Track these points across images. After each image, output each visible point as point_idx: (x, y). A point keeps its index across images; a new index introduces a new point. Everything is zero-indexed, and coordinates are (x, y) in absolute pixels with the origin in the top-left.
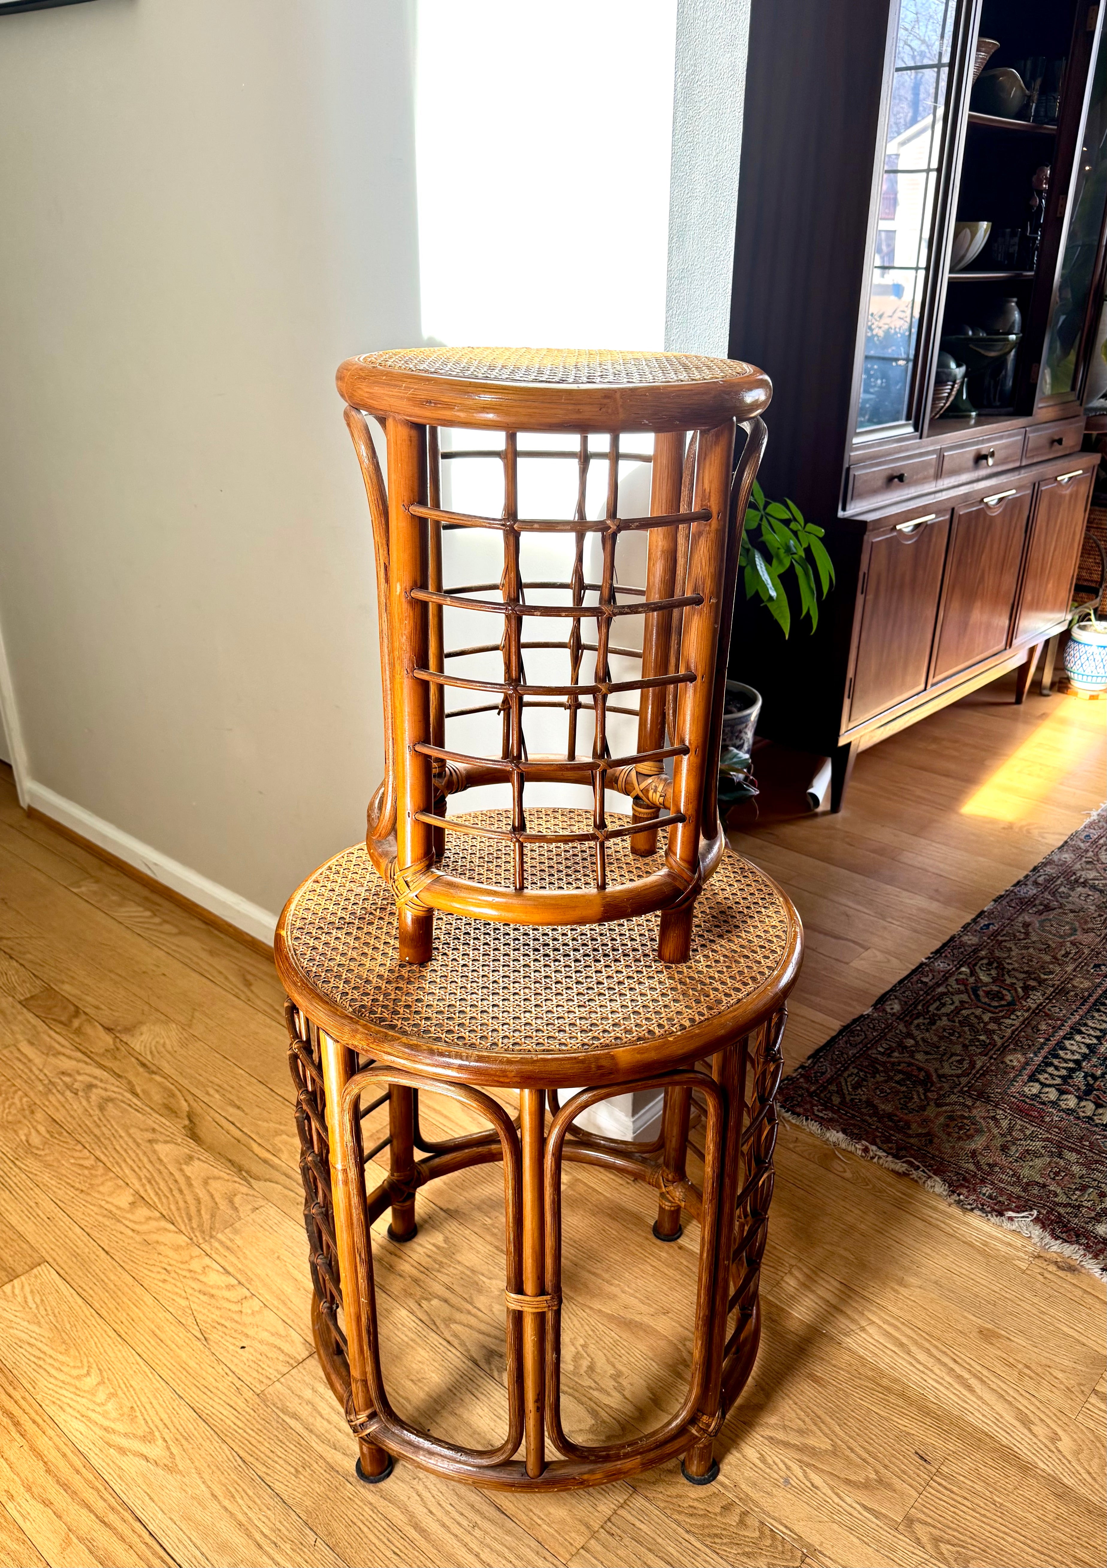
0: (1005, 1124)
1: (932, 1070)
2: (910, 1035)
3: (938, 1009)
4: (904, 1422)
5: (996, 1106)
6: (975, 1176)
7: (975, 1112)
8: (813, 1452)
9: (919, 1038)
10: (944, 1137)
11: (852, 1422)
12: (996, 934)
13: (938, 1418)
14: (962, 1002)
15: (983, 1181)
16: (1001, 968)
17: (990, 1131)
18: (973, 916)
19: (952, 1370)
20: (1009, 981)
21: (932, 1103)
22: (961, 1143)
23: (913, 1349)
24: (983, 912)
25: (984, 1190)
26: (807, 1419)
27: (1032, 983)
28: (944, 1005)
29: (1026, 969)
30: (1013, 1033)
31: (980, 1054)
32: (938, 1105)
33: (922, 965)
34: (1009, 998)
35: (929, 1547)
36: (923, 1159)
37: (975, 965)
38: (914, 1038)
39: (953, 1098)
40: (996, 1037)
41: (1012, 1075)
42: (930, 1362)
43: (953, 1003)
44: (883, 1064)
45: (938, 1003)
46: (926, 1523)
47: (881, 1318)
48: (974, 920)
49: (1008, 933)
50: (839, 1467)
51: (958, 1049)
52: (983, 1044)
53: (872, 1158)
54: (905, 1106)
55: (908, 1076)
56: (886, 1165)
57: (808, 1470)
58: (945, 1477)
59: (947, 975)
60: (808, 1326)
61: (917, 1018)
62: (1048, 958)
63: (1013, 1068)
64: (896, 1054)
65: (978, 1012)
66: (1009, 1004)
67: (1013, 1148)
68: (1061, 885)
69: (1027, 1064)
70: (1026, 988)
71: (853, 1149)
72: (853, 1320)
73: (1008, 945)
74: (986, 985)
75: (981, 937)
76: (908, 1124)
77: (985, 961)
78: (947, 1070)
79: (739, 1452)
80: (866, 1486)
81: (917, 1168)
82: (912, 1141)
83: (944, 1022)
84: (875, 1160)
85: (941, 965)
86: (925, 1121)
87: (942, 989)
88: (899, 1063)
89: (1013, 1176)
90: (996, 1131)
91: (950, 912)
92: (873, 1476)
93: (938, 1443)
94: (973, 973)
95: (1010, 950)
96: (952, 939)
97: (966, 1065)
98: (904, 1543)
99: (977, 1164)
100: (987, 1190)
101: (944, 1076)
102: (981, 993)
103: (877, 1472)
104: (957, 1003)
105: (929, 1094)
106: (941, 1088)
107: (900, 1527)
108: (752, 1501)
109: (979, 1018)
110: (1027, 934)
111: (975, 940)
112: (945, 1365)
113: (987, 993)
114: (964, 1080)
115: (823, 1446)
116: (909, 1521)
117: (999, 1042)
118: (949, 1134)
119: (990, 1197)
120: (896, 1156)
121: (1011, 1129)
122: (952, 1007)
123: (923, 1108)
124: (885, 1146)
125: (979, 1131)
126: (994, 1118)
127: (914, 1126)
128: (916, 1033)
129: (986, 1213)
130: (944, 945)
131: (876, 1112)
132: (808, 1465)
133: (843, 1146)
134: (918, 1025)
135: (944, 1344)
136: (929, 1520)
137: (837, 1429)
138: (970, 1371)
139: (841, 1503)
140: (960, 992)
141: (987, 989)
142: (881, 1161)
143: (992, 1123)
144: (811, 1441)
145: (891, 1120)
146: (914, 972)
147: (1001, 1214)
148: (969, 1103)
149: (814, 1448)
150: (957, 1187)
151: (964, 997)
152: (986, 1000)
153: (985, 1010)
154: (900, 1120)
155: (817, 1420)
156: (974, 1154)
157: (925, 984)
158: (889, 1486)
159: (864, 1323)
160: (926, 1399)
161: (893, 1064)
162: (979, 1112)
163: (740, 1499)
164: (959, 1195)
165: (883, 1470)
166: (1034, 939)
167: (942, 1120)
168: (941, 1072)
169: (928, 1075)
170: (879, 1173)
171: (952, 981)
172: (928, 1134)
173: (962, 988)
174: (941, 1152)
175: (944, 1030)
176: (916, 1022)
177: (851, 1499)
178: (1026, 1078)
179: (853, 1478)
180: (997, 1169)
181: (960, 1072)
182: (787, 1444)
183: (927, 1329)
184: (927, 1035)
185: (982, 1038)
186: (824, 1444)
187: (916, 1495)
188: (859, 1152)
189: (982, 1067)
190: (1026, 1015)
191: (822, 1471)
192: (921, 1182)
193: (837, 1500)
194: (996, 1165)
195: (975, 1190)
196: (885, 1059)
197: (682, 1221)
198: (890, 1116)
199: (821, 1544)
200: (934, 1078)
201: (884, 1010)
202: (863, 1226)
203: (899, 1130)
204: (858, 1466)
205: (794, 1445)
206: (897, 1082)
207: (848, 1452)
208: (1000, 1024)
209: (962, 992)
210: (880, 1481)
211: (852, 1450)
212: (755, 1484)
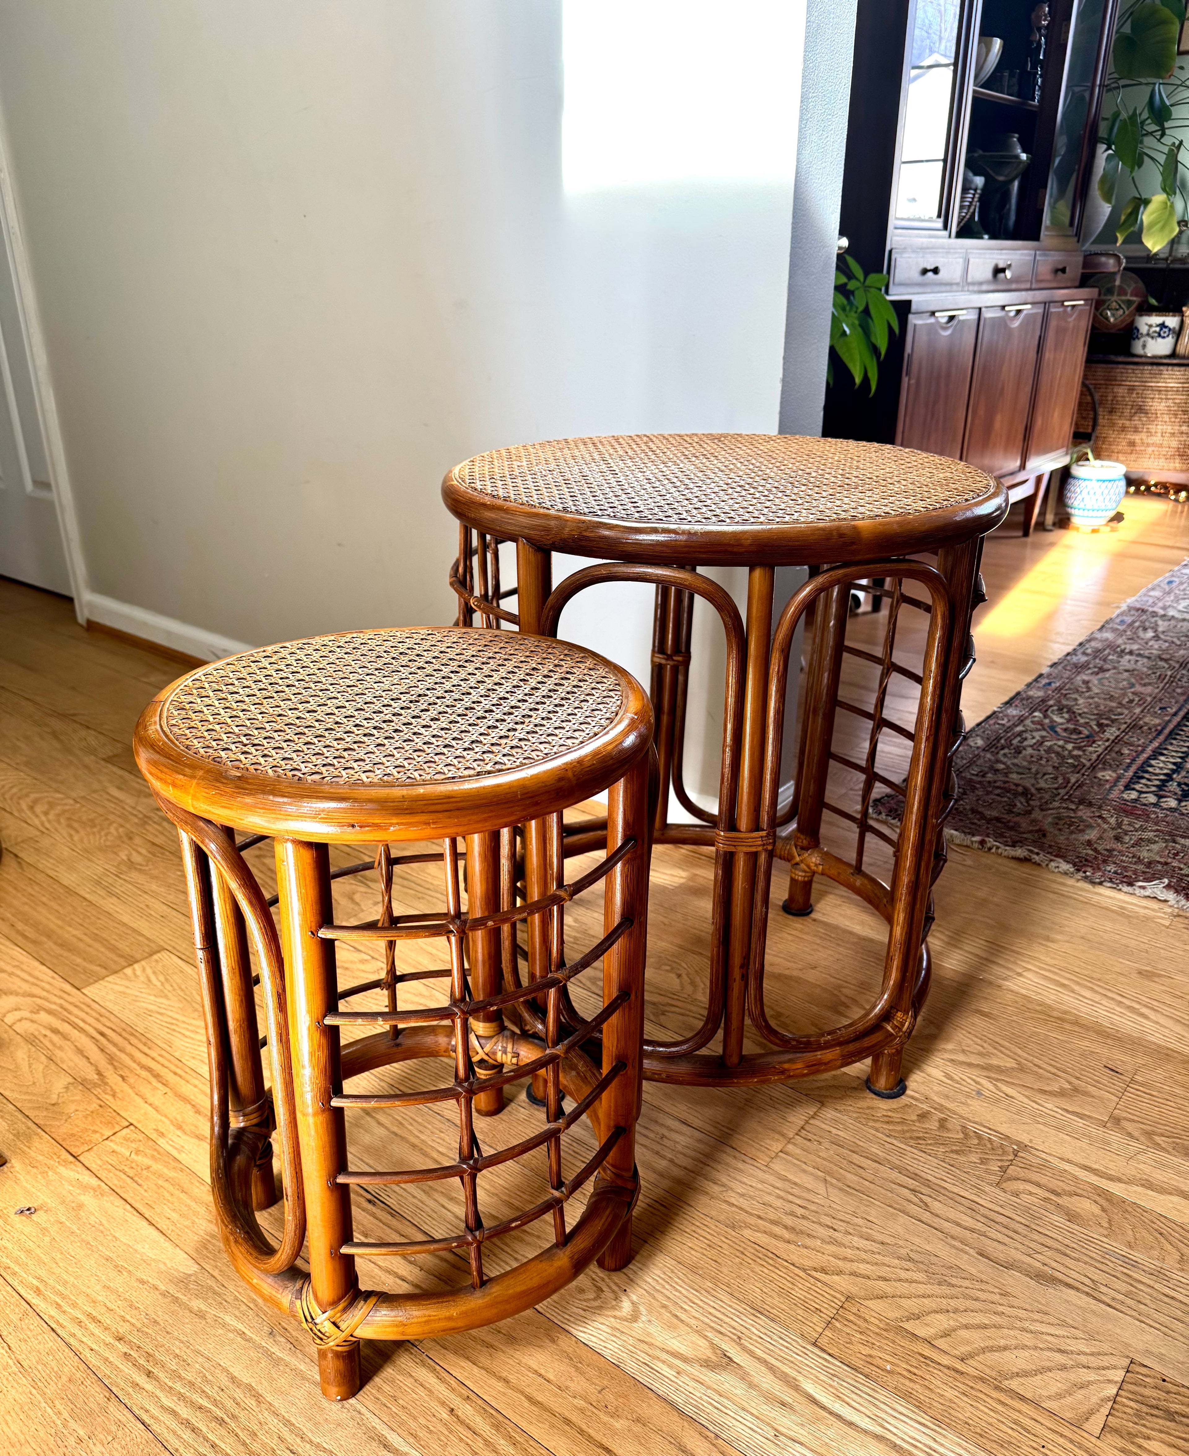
0: (1113, 821)
1: (1028, 785)
2: (998, 761)
3: (1020, 742)
4: (1087, 1044)
5: (1100, 807)
6: (1096, 858)
7: (1080, 814)
8: (999, 1069)
9: (1009, 763)
10: (1057, 832)
11: (1031, 1046)
12: (1059, 689)
13: (1119, 1039)
14: (1042, 737)
15: (1105, 861)
16: (1070, 711)
17: (1099, 825)
18: (1034, 677)
19: (1121, 1002)
20: (1082, 721)
21: (1037, 809)
22: (1074, 836)
23: (1076, 988)
24: (1041, 676)
25: (1109, 868)
26: (985, 1045)
27: (1105, 722)
28: (1026, 739)
29: (1096, 712)
30: (1099, 756)
31: (1072, 772)
32: (1042, 810)
33: (994, 713)
34: (1086, 732)
35: (1142, 1139)
36: (1042, 848)
37: (1047, 711)
38: (1004, 763)
39: (1056, 804)
40: (1082, 760)
41: (1107, 786)
42: (1097, 998)
43: (1033, 738)
44: (980, 782)
45: (1019, 739)
46: (1134, 1121)
47: (1035, 966)
48: (1036, 680)
49: (1070, 689)
50: (1029, 1080)
51: (1050, 769)
52: (1075, 766)
53: (990, 849)
54: (1010, 812)
55: (1008, 791)
56: (1006, 854)
57: (999, 1084)
58: (1142, 1085)
59: (1021, 720)
60: (964, 974)
61: (1003, 749)
62: (1114, 704)
63: (1107, 781)
64: (990, 775)
65: (1061, 743)
66: (1088, 737)
67: (1127, 839)
68: (1109, 654)
69: (1119, 778)
70: (1100, 725)
71: (969, 843)
72: (1008, 969)
73: (1073, 696)
74: (1062, 724)
75: (1045, 692)
76: (1017, 824)
77: (1055, 708)
78: (1042, 784)
79: (922, 1071)
80: (1062, 1094)
81: (1038, 854)
82: (1025, 836)
83: (1030, 751)
84: (994, 850)
85: (1013, 712)
86: (1034, 821)
87: (1020, 728)
88: (995, 782)
89: (1133, 857)
90: (1106, 826)
91: (1010, 675)
92: (1067, 1086)
93: (1126, 1058)
94: (1046, 716)
95: (1076, 700)
96: (1018, 694)
97: (1060, 780)
98: (1115, 1137)
99: (1095, 850)
100: (1111, 868)
101: (1041, 789)
102: (1058, 730)
103: (1070, 1083)
104: (1038, 738)
105: (1031, 803)
106: (1041, 798)
107: (1108, 1125)
108: (948, 1109)
109: (1063, 747)
110: (1089, 689)
111: (1041, 694)
112: (1113, 999)
113: (1065, 730)
114: (1062, 792)
115: (1008, 1065)
116: (1117, 1121)
117: (1088, 764)
118: (1060, 830)
119: (1115, 873)
120: (1014, 846)
121: (1119, 825)
122: (1034, 741)
123: (1030, 812)
124: (1000, 840)
125: (1090, 826)
126: (1100, 817)
127: (1024, 825)
128: (1005, 760)
129: (1117, 884)
130: (1012, 699)
131: (983, 817)
132: (997, 1080)
133: (958, 842)
134: (1005, 755)
135: (1107, 983)
136: (1136, 1118)
137: (1019, 1052)
138: (1139, 1003)
139: (1041, 1108)
140: (1037, 730)
141: (1064, 727)
142: (1000, 851)
143: (1099, 821)
144: (995, 1062)
145: (1000, 822)
146: (989, 717)
147: (1130, 884)
148: (1074, 807)
149: (999, 1067)
150: (1082, 867)
151: (1044, 733)
152: (1065, 734)
153: (1067, 742)
154: (1009, 821)
155: (995, 1045)
156: (1089, 843)
157: (1003, 725)
158: (1086, 1094)
159: (1020, 971)
160: (1101, 1025)
161: (989, 782)
162: (1084, 813)
163: (935, 1109)
164: (1085, 872)
165: (1076, 1082)
166: (1097, 691)
167: (1050, 820)
168: (1038, 786)
169: (1026, 789)
170: (1000, 861)
171: (1028, 722)
172: (1040, 830)
173: (1039, 727)
174: (1056, 843)
175: (1032, 757)
176: (1002, 752)
177: (1050, 1105)
178: (1122, 788)
179: (1046, 1088)
180: (1115, 853)
181: (1056, 786)
182: (970, 1065)
183: (1086, 973)
184: (1016, 761)
185: (1070, 761)
186: (1010, 1063)
187: (1117, 1100)
188: (976, 845)
189: (1077, 781)
190: (1107, 744)
191: (1013, 1084)
192: (1044, 865)
193: (1036, 1106)
194: (1114, 850)
195: (1099, 869)
196: (979, 779)
197: (812, 901)
198: (998, 819)
199: (1031, 1141)
200: (1033, 790)
201: (968, 745)
202: (995, 899)
203: (1011, 829)
204: (1049, 1079)
205: (978, 1066)
206: (998, 795)
207: (1036, 1069)
208: (1084, 751)
209: (1039, 730)
210: (1076, 1090)
211: (1040, 1067)
212: (947, 1097)
